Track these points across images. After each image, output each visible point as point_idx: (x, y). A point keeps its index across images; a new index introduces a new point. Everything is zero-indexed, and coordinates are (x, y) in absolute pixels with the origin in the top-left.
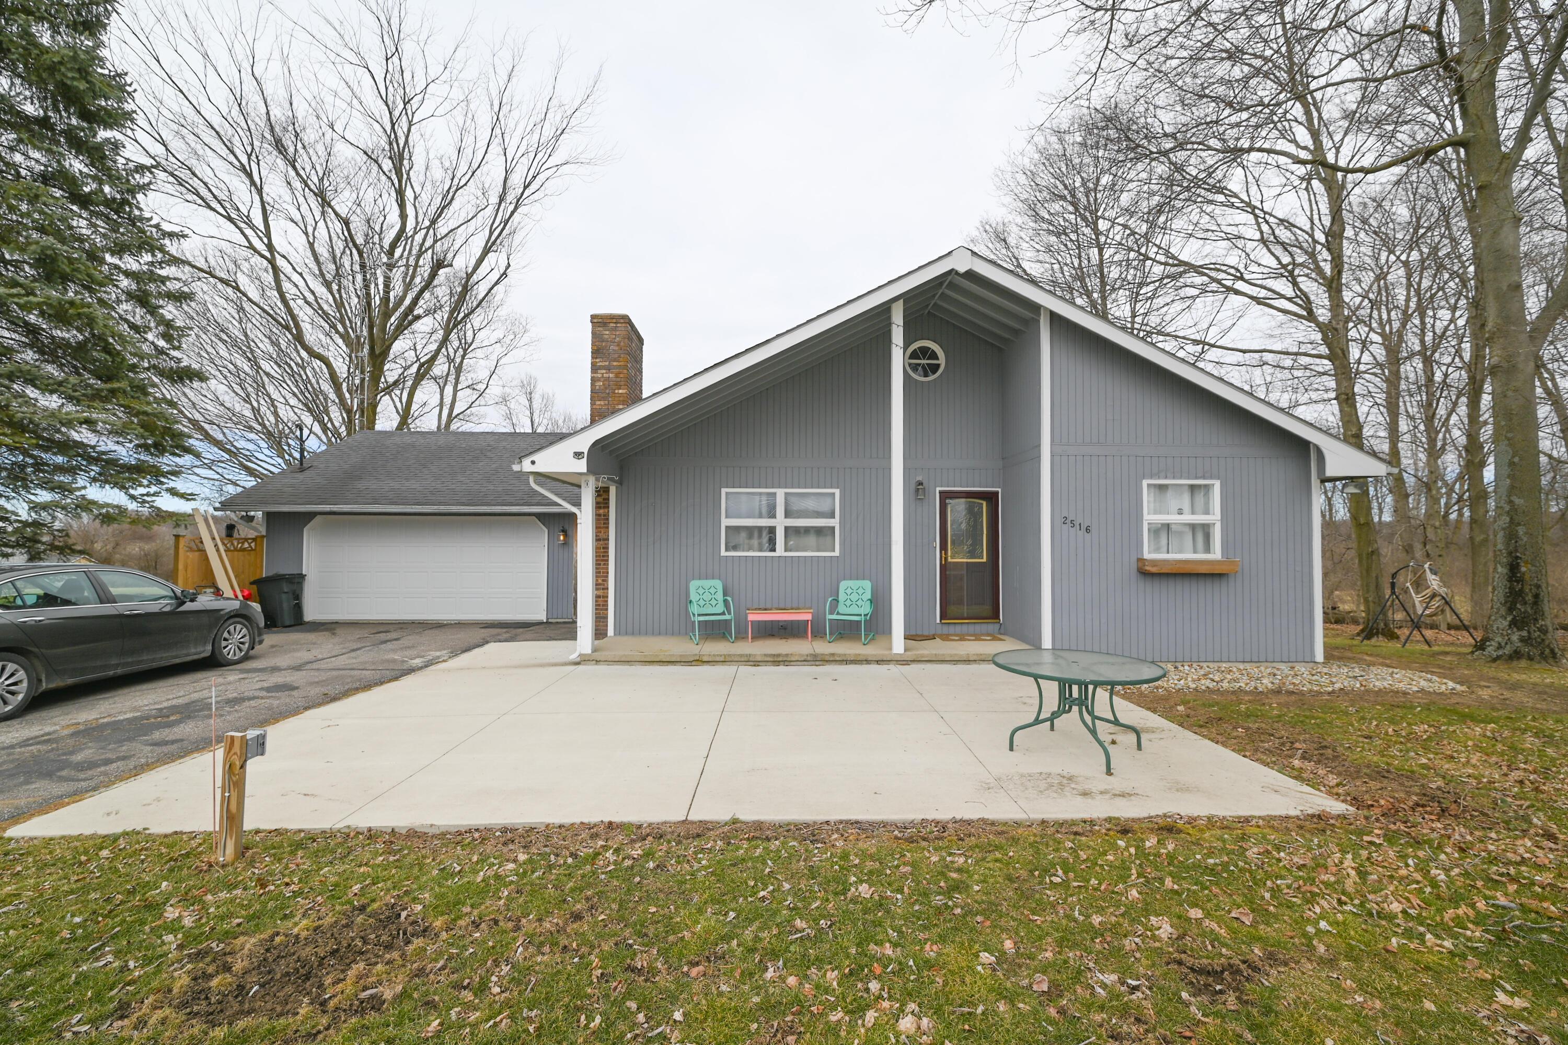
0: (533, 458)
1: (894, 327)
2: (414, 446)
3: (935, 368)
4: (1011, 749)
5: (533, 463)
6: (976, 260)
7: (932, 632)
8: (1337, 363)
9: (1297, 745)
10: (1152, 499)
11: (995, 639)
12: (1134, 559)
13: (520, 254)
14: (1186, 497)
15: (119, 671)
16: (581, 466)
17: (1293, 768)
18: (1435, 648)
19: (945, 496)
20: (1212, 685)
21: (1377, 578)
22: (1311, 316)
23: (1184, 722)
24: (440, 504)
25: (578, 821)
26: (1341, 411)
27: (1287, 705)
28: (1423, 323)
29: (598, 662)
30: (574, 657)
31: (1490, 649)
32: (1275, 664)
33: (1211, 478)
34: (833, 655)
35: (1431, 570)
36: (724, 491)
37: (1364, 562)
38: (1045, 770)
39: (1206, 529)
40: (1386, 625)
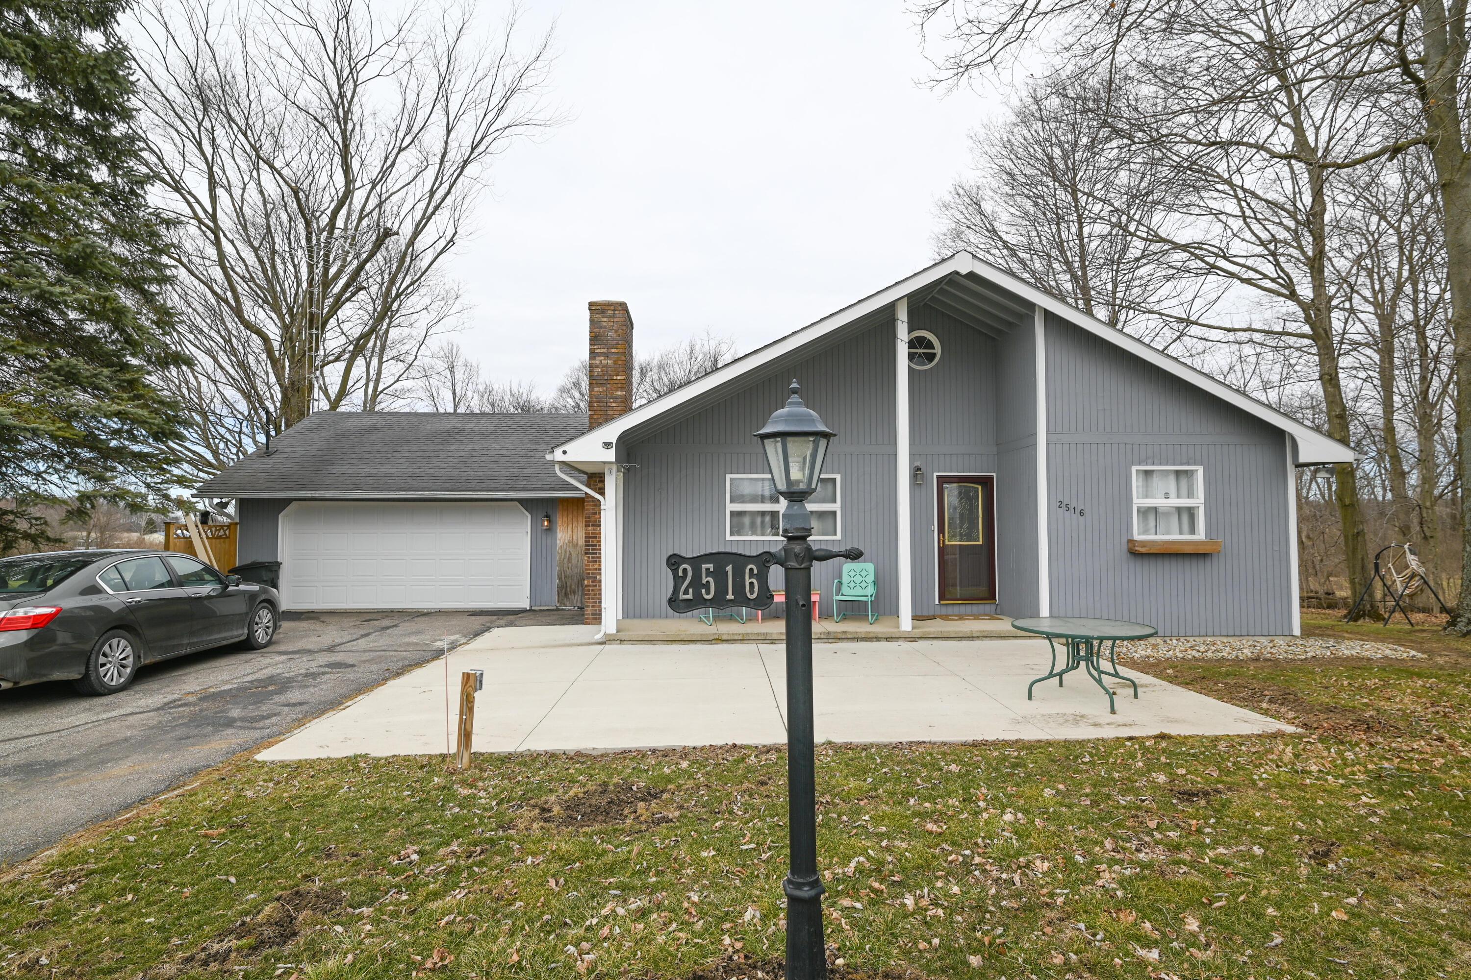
0: (565, 447)
1: (899, 323)
2: (376, 429)
3: (931, 357)
4: (1030, 698)
5: (565, 452)
6: (976, 262)
7: (931, 613)
8: (1320, 343)
9: (1266, 692)
10: (1140, 484)
11: (992, 618)
12: (1125, 540)
13: (468, 221)
14: (1172, 480)
15: (189, 651)
16: (610, 455)
17: (1261, 709)
18: (1416, 628)
19: (942, 480)
20: (1197, 655)
21: (1363, 559)
22: (1293, 296)
23: (1173, 680)
24: (423, 489)
25: (707, 744)
26: (1325, 391)
27: (1262, 668)
28: (1416, 291)
29: (622, 641)
30: (599, 637)
31: (1460, 625)
32: (1256, 638)
33: (1195, 464)
34: (845, 632)
35: (1410, 550)
36: (728, 477)
37: (1350, 543)
38: (1061, 711)
39: (1191, 512)
40: (1372, 606)
